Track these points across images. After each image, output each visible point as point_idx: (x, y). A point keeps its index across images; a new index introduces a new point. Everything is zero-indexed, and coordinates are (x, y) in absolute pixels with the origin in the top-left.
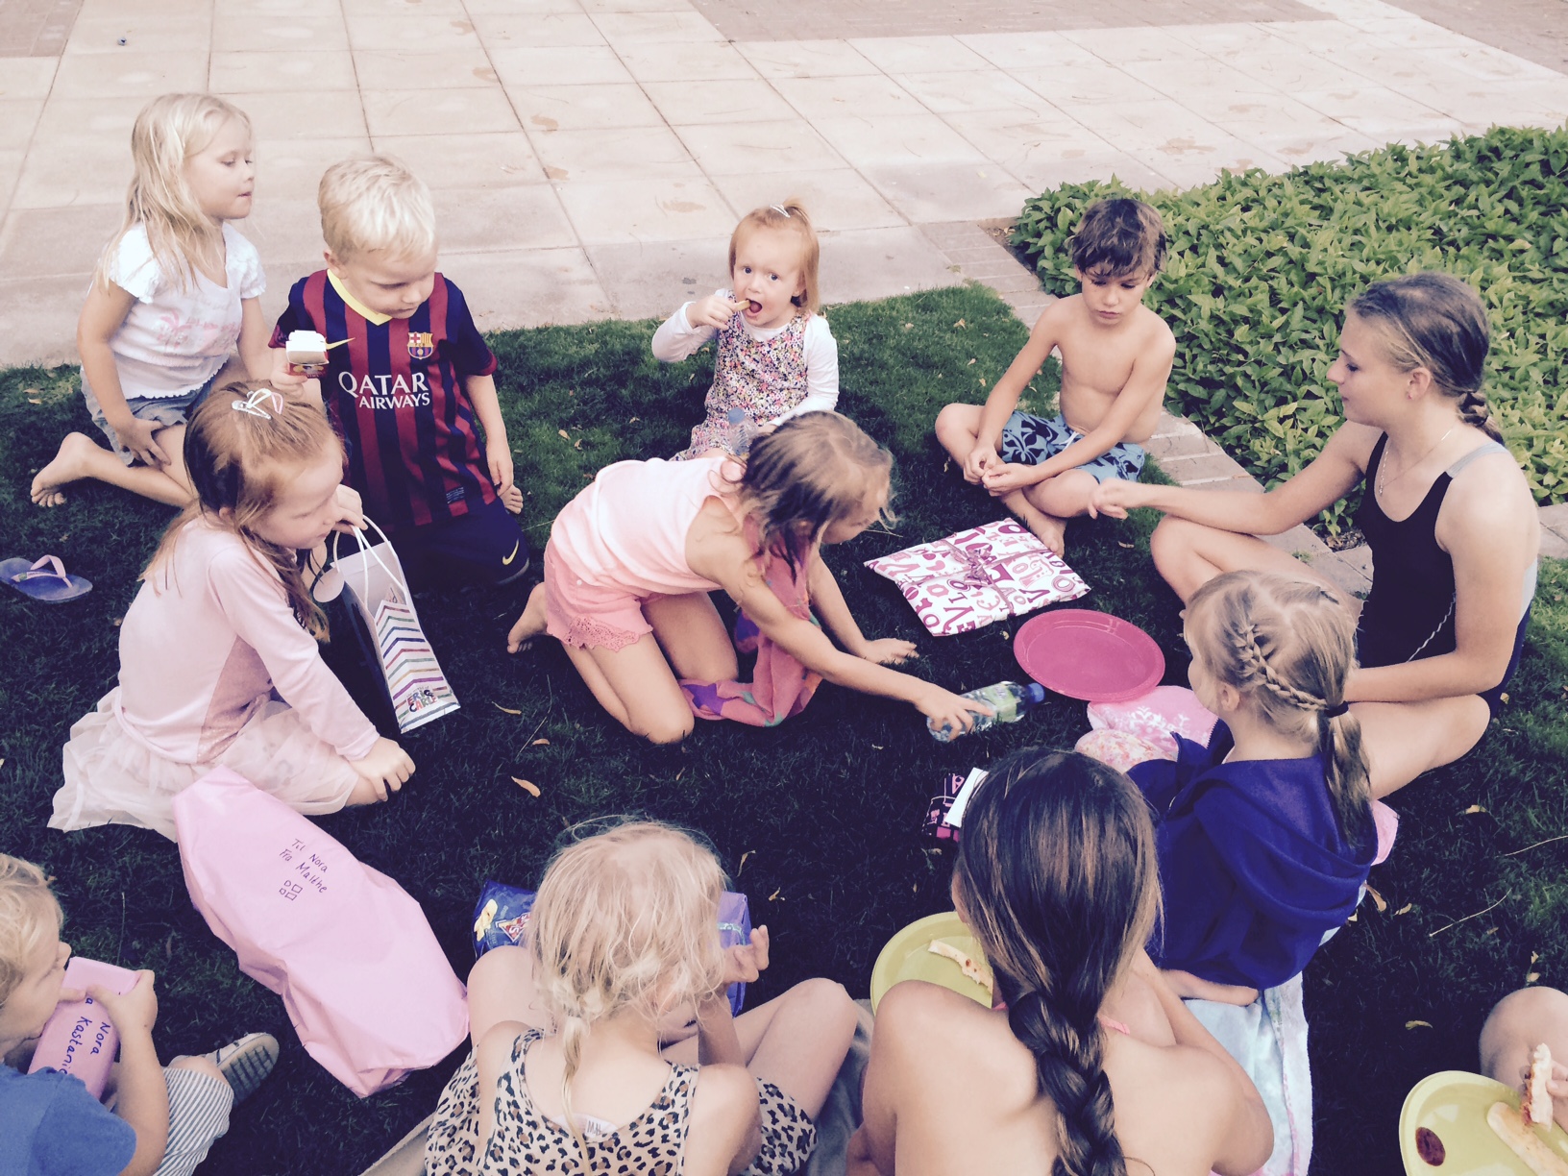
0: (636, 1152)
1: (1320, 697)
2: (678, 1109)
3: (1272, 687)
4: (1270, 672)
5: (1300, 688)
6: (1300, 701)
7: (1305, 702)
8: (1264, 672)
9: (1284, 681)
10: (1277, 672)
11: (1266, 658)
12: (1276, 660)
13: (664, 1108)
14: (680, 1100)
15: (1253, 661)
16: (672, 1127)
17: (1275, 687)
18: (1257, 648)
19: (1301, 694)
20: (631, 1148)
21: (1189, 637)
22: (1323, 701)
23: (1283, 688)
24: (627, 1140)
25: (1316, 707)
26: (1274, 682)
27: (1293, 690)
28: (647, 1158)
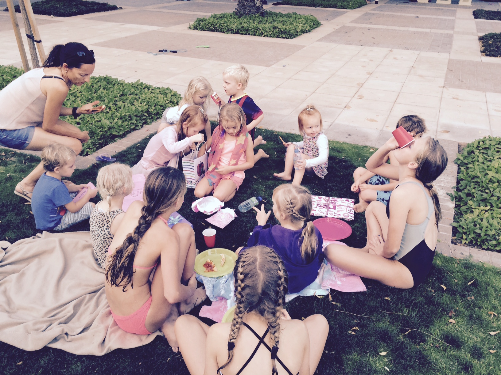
0: (106, 217)
1: (305, 217)
2: (115, 214)
3: (294, 214)
4: (294, 211)
5: (300, 215)
6: (300, 218)
7: (301, 218)
8: (292, 211)
9: (297, 213)
10: (295, 211)
11: (293, 207)
12: (295, 208)
13: (113, 212)
14: (116, 213)
15: (290, 208)
16: (112, 216)
17: (295, 215)
18: (291, 205)
19: (301, 216)
20: (105, 216)
21: (274, 200)
22: (305, 218)
23: (296, 215)
24: (105, 215)
25: (304, 219)
26: (295, 213)
27: (299, 215)
28: (107, 219)
